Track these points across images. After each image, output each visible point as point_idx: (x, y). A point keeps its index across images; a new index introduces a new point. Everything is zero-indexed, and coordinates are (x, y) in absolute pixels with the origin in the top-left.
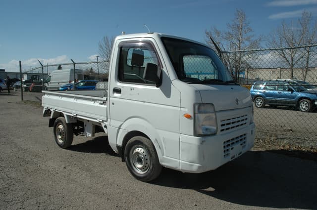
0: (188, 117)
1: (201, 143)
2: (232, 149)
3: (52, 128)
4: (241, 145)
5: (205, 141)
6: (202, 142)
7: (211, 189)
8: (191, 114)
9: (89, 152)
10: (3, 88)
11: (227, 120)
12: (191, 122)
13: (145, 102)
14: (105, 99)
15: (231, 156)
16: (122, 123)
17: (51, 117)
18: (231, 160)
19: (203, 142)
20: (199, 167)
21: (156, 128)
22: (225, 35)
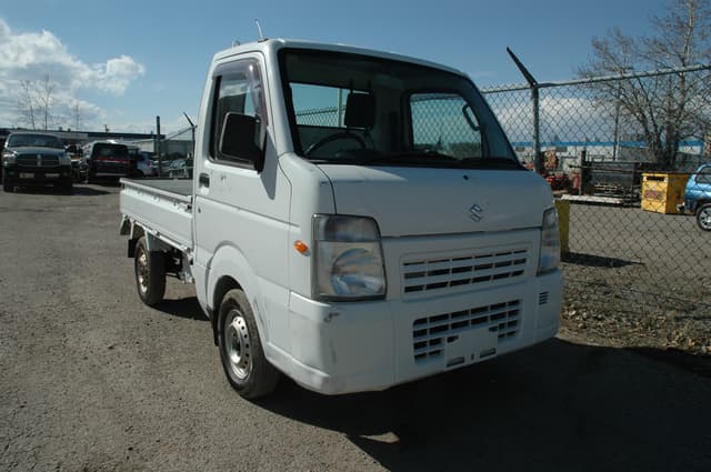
0: (303, 249)
1: (325, 320)
2: (451, 340)
3: (133, 260)
4: (493, 329)
5: (336, 314)
6: (328, 318)
7: (390, 438)
8: (308, 243)
9: (190, 317)
10: (145, 173)
11: (430, 262)
12: (307, 261)
13: (239, 208)
14: (188, 198)
15: (446, 358)
16: (211, 255)
17: (131, 237)
18: (446, 369)
19: (331, 316)
20: (325, 380)
21: (257, 274)
22: (644, 49)
